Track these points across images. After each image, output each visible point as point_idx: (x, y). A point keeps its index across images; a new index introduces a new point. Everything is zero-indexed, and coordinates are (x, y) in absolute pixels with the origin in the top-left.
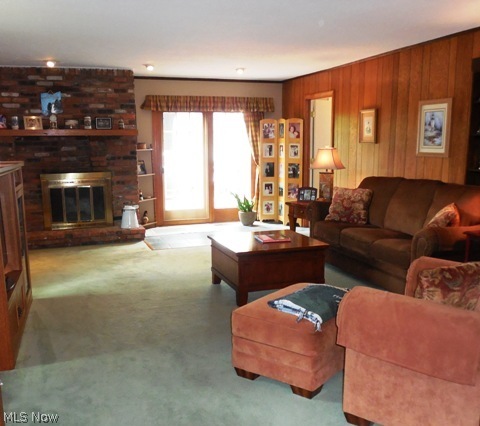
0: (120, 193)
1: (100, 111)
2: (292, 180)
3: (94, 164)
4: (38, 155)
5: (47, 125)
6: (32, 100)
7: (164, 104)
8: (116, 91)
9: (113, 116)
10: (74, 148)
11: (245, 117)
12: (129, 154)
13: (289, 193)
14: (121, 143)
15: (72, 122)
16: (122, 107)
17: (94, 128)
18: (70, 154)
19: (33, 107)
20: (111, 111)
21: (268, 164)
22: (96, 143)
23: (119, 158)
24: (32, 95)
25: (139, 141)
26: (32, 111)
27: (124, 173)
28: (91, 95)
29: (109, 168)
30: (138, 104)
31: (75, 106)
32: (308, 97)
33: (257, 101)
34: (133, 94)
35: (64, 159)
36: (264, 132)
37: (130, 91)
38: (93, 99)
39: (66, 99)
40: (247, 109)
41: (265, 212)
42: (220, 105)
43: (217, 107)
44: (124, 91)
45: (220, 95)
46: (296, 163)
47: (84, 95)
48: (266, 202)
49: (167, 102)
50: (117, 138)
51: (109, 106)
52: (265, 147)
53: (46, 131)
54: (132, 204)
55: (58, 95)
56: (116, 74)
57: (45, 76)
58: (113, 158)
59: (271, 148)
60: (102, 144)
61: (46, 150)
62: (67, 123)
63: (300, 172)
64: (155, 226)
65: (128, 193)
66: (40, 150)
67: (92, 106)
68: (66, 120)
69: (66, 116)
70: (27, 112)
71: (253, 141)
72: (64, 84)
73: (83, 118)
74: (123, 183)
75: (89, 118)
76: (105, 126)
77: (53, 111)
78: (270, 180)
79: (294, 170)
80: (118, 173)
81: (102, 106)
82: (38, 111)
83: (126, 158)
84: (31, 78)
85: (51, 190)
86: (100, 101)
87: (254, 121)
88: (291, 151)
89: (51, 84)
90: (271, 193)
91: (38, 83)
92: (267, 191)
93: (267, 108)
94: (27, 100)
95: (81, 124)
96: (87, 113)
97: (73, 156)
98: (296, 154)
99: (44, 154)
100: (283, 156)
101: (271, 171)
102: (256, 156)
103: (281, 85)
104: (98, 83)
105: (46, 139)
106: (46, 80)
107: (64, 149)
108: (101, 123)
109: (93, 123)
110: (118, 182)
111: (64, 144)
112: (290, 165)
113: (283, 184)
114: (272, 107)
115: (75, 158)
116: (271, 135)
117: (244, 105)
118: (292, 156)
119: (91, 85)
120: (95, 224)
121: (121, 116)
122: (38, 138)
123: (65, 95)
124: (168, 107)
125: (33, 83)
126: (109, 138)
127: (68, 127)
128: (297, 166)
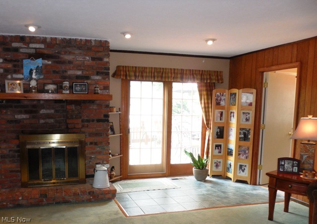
0: (92, 153)
1: (78, 77)
2: (243, 143)
3: (69, 126)
4: (19, 117)
5: (27, 89)
6: (14, 66)
7: (132, 74)
8: (93, 59)
9: (89, 81)
10: (53, 111)
11: (199, 87)
12: (102, 117)
13: (239, 154)
14: (95, 107)
15: (51, 87)
16: (98, 74)
17: (71, 92)
18: (48, 116)
19: (16, 72)
20: (87, 78)
21: (219, 128)
22: (73, 107)
23: (93, 121)
24: (15, 61)
25: (110, 106)
26: (15, 76)
27: (97, 134)
28: (70, 62)
29: (83, 130)
30: (111, 72)
31: (54, 72)
32: (261, 70)
33: (209, 73)
34: (108, 63)
35: (42, 121)
36: (217, 100)
37: (106, 60)
38: (72, 66)
39: (46, 65)
40: (202, 79)
41: (214, 169)
42: (179, 76)
43: (177, 78)
44: (101, 59)
45: (180, 68)
46: (248, 128)
47: (63, 62)
48: (215, 160)
49: (135, 72)
50: (92, 102)
51: (86, 73)
52: (217, 112)
53: (27, 95)
54: (103, 164)
55: (40, 62)
56: (93, 44)
57: (28, 44)
58: (88, 121)
59: (221, 114)
60: (78, 107)
61: (26, 112)
62: (46, 88)
63: (251, 136)
64: (121, 179)
65: (100, 153)
66: (20, 113)
67: (70, 72)
68: (45, 84)
69: (46, 81)
70: (9, 77)
71: (205, 107)
72: (46, 52)
73: (62, 83)
74: (96, 144)
75: (66, 84)
76: (81, 91)
77: (34, 76)
78: (220, 142)
79: (245, 134)
80: (91, 135)
81: (79, 73)
82: (20, 76)
83: (99, 121)
84: (15, 45)
85: (29, 149)
86: (78, 67)
87: (207, 90)
88: (243, 117)
89: (33, 51)
90: (220, 152)
91: (21, 50)
92: (217, 151)
93: (218, 80)
94: (10, 66)
95: (59, 89)
96: (65, 78)
97: (52, 118)
98: (247, 120)
99: (24, 116)
100: (234, 121)
101: (221, 134)
102: (208, 120)
103: (229, 60)
104: (77, 52)
105: (26, 103)
106: (28, 48)
107: (43, 111)
108: (78, 88)
109: (71, 88)
110: (91, 143)
111: (43, 107)
112: (241, 129)
113: (232, 146)
114: (222, 79)
115: (52, 121)
116: (222, 103)
117: (199, 77)
118: (243, 122)
119: (70, 53)
120: (69, 182)
121: (97, 82)
122: (18, 101)
123: (46, 62)
124: (135, 76)
125: (16, 50)
126: (84, 102)
127: (47, 91)
128: (248, 131)
